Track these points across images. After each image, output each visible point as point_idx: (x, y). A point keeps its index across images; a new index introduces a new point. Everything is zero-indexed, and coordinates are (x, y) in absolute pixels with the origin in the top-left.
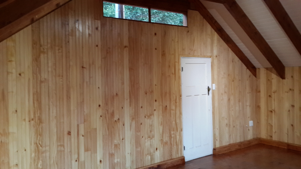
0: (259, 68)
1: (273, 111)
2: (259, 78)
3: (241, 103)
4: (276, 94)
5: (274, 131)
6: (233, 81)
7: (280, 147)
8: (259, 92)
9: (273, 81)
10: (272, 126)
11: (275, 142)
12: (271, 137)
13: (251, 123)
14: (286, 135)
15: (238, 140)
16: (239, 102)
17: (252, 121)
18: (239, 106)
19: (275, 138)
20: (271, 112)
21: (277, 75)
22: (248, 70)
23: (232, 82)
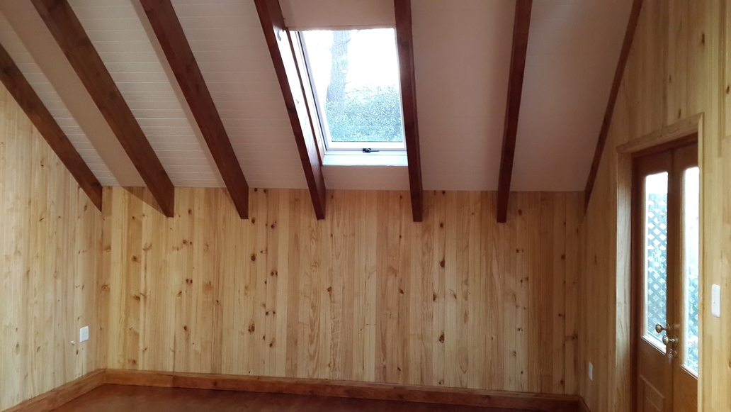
0: (110, 188)
1: (142, 298)
2: (110, 214)
3: (59, 282)
4: (149, 253)
5: (141, 346)
6: (41, 220)
7: (155, 385)
8: (109, 248)
9: (144, 220)
10: (137, 335)
11: (144, 375)
12: (134, 362)
13: (84, 333)
14: (172, 353)
15: (49, 386)
16: (55, 277)
17: (87, 327)
18: (55, 290)
19: (144, 365)
20: (138, 298)
21: (153, 206)
22: (81, 189)
23: (39, 223)
